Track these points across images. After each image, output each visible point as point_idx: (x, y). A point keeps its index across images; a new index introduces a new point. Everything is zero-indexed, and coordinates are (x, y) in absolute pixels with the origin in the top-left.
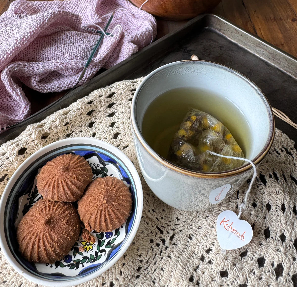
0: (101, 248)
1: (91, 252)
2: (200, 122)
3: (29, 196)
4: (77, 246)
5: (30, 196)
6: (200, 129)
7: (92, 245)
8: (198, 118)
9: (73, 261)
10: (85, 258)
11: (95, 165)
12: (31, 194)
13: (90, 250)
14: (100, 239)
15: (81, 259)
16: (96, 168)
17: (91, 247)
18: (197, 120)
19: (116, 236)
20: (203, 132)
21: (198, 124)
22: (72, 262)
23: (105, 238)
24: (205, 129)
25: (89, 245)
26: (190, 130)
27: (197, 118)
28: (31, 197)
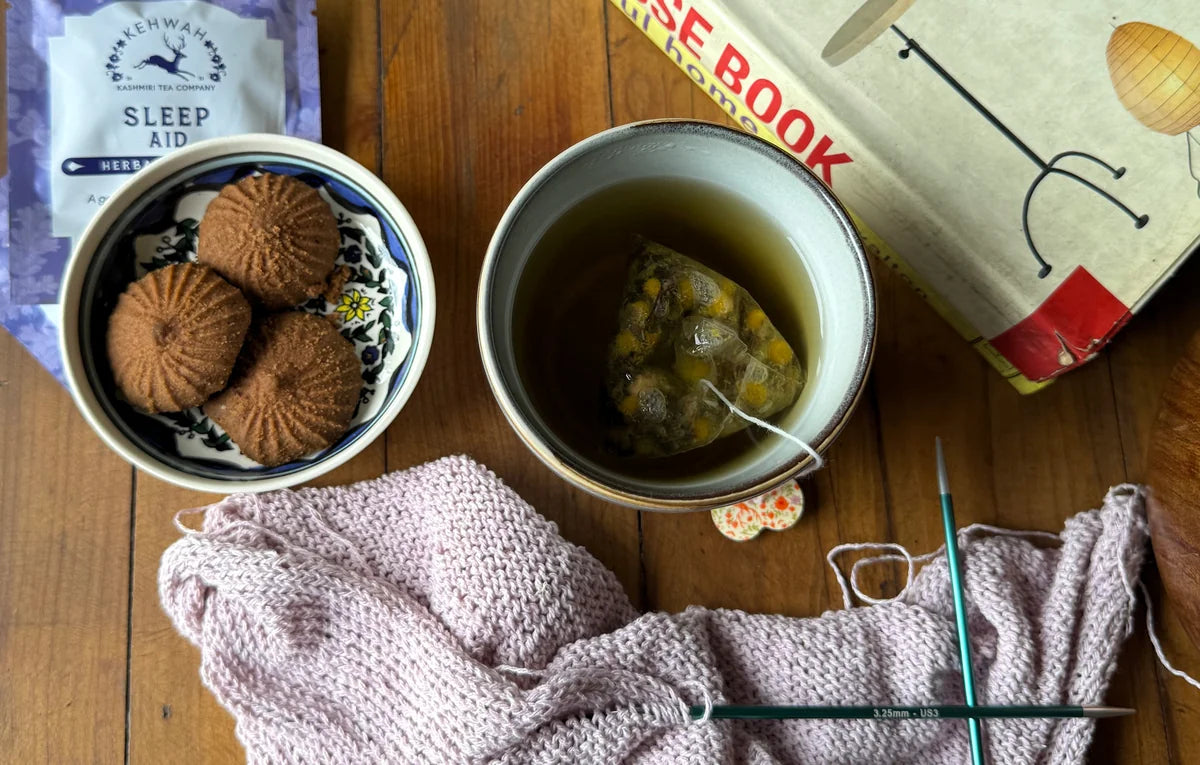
0: (376, 278)
1: (376, 302)
2: (674, 296)
3: (181, 433)
4: (352, 330)
5: (185, 432)
6: (676, 316)
7: (361, 297)
8: (665, 288)
9: (379, 344)
10: (383, 317)
11: (163, 249)
12: (181, 429)
13: (370, 303)
14: (356, 277)
15: (381, 326)
16: (174, 247)
17: (365, 300)
18: (662, 294)
19: (363, 239)
20: (685, 324)
21: (667, 305)
22: (380, 347)
23: (357, 266)
24: (689, 313)
25: (358, 303)
26: (646, 329)
27: (662, 288)
28: (187, 429)
